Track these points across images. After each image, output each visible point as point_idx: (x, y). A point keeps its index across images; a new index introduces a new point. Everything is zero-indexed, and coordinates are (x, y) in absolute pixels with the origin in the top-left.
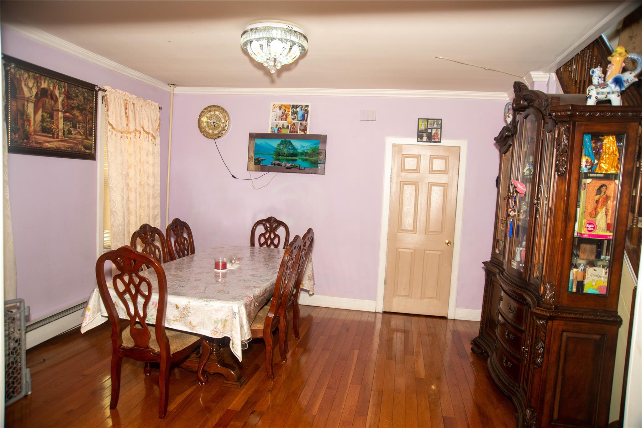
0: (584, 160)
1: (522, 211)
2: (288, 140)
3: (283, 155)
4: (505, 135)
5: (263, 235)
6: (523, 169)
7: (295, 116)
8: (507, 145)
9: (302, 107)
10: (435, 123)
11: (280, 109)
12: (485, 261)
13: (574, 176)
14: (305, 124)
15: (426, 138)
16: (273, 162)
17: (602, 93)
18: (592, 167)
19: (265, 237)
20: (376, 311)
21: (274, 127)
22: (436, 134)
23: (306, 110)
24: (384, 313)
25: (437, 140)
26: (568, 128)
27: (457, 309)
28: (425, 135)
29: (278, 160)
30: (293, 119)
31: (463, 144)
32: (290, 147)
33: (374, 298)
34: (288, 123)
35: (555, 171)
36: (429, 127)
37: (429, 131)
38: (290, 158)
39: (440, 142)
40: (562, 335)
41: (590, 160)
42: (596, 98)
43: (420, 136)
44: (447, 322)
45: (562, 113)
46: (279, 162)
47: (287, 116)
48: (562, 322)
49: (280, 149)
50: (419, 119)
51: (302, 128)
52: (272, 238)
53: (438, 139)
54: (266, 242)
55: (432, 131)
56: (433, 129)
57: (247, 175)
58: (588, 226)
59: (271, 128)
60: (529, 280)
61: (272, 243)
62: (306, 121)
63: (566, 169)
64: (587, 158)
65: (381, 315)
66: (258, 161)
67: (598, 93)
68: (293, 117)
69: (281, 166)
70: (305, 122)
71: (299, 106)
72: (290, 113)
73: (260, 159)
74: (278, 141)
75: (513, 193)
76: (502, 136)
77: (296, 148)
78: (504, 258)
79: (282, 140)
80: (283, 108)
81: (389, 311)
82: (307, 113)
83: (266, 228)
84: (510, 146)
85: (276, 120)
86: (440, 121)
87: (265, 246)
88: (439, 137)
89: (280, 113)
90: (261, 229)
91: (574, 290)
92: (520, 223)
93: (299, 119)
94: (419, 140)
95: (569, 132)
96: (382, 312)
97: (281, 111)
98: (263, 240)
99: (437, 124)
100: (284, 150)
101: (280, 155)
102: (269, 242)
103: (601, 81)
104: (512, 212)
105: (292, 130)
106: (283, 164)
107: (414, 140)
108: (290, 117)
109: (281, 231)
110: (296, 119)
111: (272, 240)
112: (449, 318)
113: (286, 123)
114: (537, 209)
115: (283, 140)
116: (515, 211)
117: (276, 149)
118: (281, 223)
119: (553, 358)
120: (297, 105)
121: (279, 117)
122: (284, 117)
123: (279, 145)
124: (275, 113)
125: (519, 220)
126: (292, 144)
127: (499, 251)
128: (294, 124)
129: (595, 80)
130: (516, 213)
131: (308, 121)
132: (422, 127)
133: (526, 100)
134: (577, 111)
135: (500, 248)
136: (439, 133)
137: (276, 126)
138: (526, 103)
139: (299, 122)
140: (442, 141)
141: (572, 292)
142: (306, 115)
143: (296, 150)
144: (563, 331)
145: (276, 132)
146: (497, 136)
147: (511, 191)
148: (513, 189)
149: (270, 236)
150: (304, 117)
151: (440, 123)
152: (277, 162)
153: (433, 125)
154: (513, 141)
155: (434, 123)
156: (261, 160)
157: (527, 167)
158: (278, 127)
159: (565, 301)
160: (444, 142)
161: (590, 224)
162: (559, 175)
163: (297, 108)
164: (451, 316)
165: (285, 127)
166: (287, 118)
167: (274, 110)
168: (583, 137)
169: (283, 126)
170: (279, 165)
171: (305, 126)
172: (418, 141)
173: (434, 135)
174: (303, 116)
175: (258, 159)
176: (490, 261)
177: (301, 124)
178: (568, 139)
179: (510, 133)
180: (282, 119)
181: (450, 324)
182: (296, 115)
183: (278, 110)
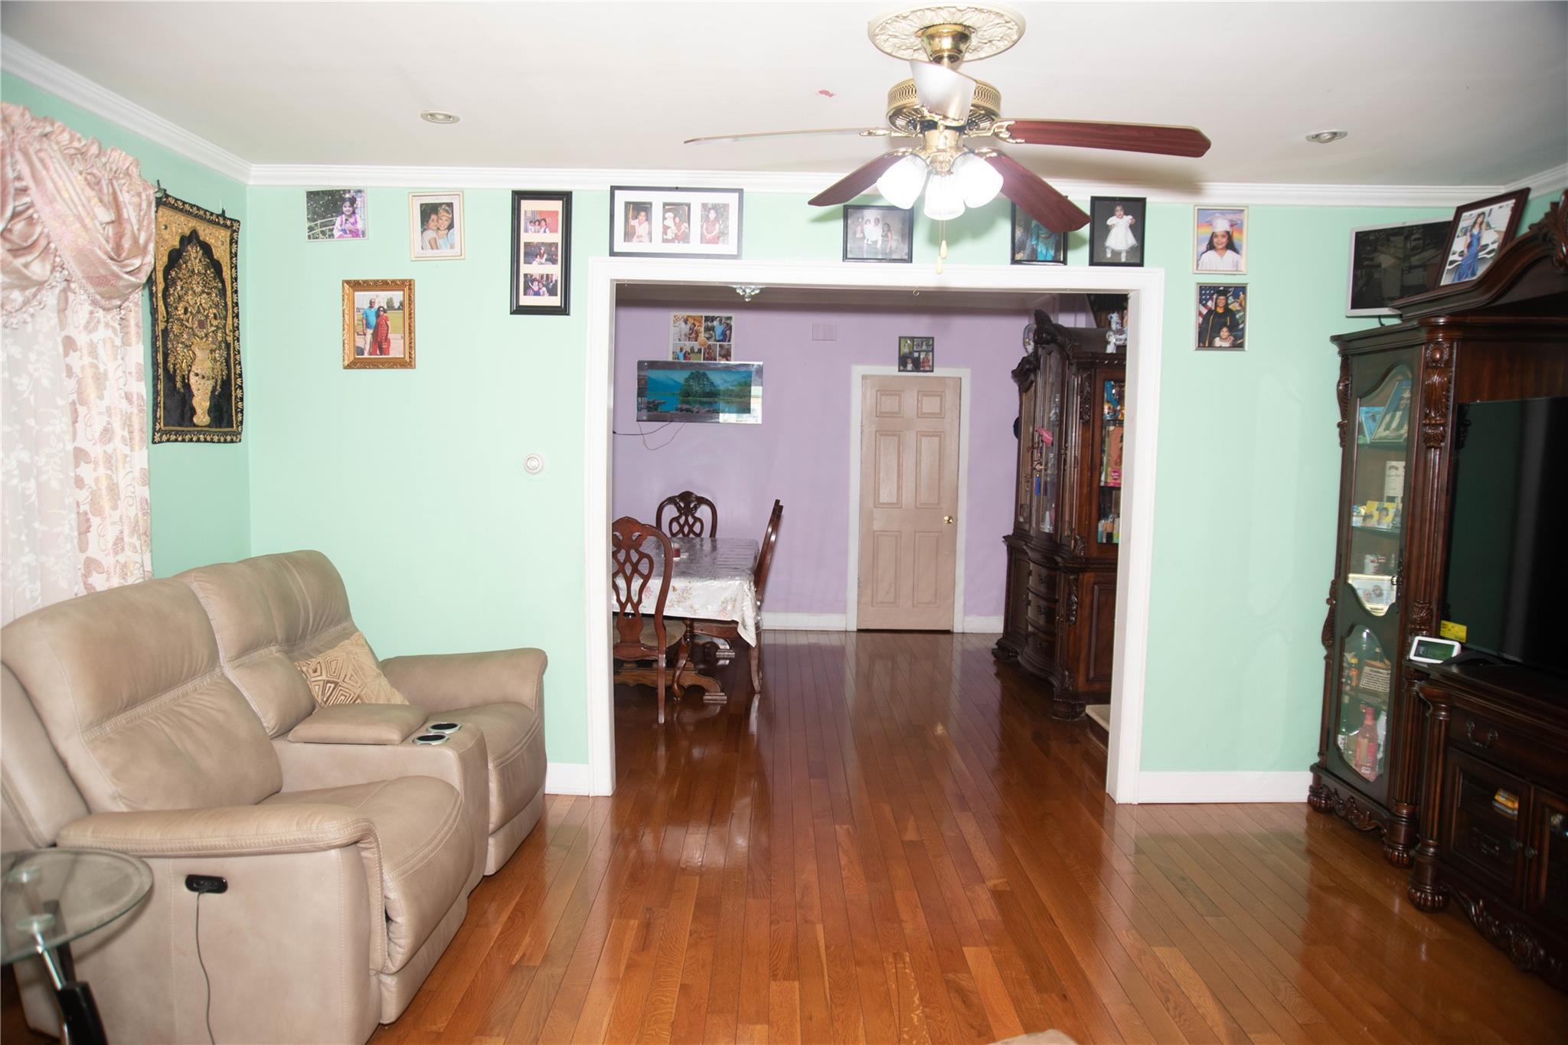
0: (1106, 407)
1: (1049, 465)
2: (701, 371)
3: (695, 396)
4: (1025, 370)
5: (676, 519)
6: (1050, 412)
7: (711, 335)
8: (1029, 381)
9: (721, 320)
10: (924, 343)
11: (686, 323)
12: (1006, 534)
13: (1098, 424)
14: (727, 347)
15: (911, 365)
16: (679, 406)
17: (1120, 340)
18: (1115, 414)
19: (679, 523)
20: (848, 630)
21: (678, 350)
22: (926, 360)
23: (728, 324)
24: (859, 631)
25: (928, 369)
26: (1090, 375)
27: (966, 618)
28: (909, 361)
29: (687, 403)
30: (708, 339)
31: (965, 374)
32: (706, 383)
33: (843, 609)
34: (700, 345)
35: (1080, 419)
36: (915, 349)
37: (916, 355)
38: (705, 399)
39: (932, 371)
40: (1093, 588)
41: (1112, 407)
42: (1115, 344)
43: (903, 361)
44: (953, 639)
45: (1084, 360)
46: (688, 407)
47: (697, 333)
48: (1092, 574)
49: (689, 386)
50: (900, 338)
51: (723, 352)
52: (691, 523)
53: (929, 366)
54: (681, 530)
55: (919, 355)
56: (922, 353)
57: (636, 427)
58: (1113, 474)
59: (673, 353)
60: (1060, 541)
61: (691, 530)
62: (729, 341)
63: (1089, 416)
64: (1109, 405)
65: (855, 634)
66: (654, 405)
67: (1116, 340)
68: (707, 336)
69: (692, 412)
70: (727, 343)
71: (716, 318)
72: (702, 329)
73: (656, 402)
74: (685, 374)
75: (1038, 443)
76: (1022, 369)
77: (715, 383)
78: (1030, 525)
79: (692, 373)
80: (691, 321)
81: (865, 628)
82: (730, 329)
83: (679, 509)
84: (1032, 382)
85: (680, 340)
86: (931, 340)
87: (681, 535)
88: (931, 363)
89: (685, 328)
90: (670, 512)
91: (1104, 541)
92: (1048, 479)
93: (717, 339)
94: (902, 368)
95: (1091, 379)
96: (855, 630)
97: (689, 325)
98: (676, 527)
99: (927, 345)
100: (696, 388)
101: (690, 396)
102: (686, 529)
103: (1119, 327)
104: (1038, 465)
105: (707, 356)
106: (695, 410)
107: (893, 370)
108: (702, 336)
109: (704, 512)
110: (713, 339)
111: (691, 527)
112: (955, 631)
113: (696, 345)
114: (1065, 460)
115: (694, 371)
116: (1041, 465)
117: (684, 385)
118: (702, 501)
119: (1086, 612)
120: (713, 317)
121: (686, 335)
122: (693, 335)
123: (687, 380)
124: (678, 329)
125: (1046, 475)
126: (708, 378)
127: (1024, 518)
128: (709, 347)
129: (1114, 326)
130: (1042, 467)
131: (732, 342)
132: (906, 350)
133: (1048, 333)
134: (1097, 359)
135: (1025, 515)
136: (930, 357)
137: (681, 350)
138: (1049, 337)
139: (718, 343)
140: (935, 369)
141: (1102, 544)
142: (728, 332)
143: (714, 386)
144: (1094, 584)
145: (682, 360)
146: (1015, 368)
147: (1036, 440)
148: (1038, 438)
149: (686, 521)
150: (726, 334)
151: (931, 343)
152: (685, 406)
153: (922, 347)
154: (1036, 375)
155: (922, 344)
156: (659, 403)
157: (1053, 412)
158: (684, 351)
159: (1095, 554)
160: (938, 372)
161: (1115, 472)
162: (1083, 423)
163: (712, 321)
164: (958, 628)
165: (696, 350)
166: (697, 336)
167: (676, 324)
168: (1104, 384)
169: (692, 349)
170: (687, 410)
171: (728, 349)
172: (900, 371)
173: (923, 362)
174: (724, 334)
175: (653, 402)
176: (1013, 534)
177: (720, 346)
178: (1090, 387)
179: (1032, 367)
180: (689, 338)
181: (957, 640)
182: (711, 332)
183: (683, 324)
